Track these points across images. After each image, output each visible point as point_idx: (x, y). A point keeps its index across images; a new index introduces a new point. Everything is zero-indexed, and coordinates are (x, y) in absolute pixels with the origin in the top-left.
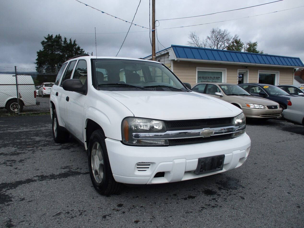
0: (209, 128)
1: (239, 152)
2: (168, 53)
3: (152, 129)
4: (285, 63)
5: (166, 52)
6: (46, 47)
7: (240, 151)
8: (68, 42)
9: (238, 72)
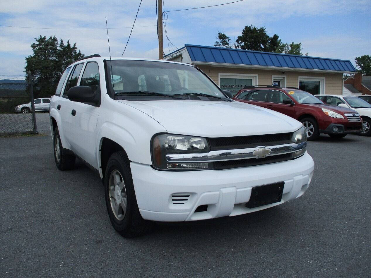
0: (264, 146)
1: (300, 177)
2: (181, 56)
3: (192, 150)
4: (331, 67)
5: (178, 54)
6: (37, 51)
7: (303, 176)
8: (66, 44)
9: (273, 79)
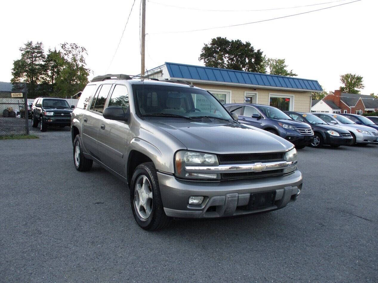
2: (161, 72)
4: (304, 87)
5: (159, 70)
9: (245, 95)
